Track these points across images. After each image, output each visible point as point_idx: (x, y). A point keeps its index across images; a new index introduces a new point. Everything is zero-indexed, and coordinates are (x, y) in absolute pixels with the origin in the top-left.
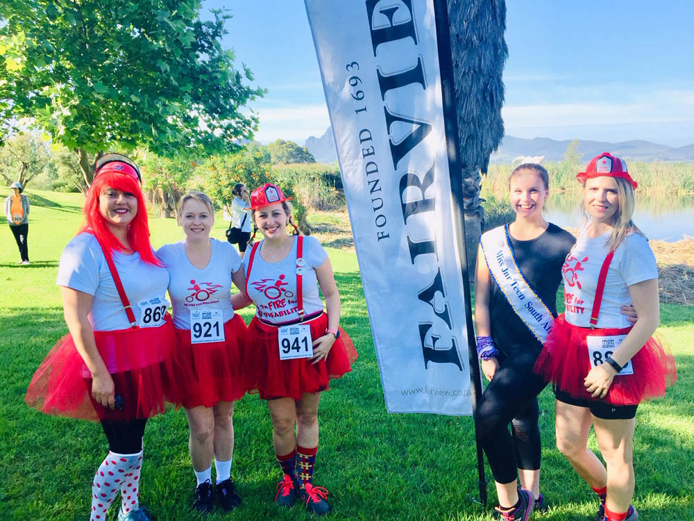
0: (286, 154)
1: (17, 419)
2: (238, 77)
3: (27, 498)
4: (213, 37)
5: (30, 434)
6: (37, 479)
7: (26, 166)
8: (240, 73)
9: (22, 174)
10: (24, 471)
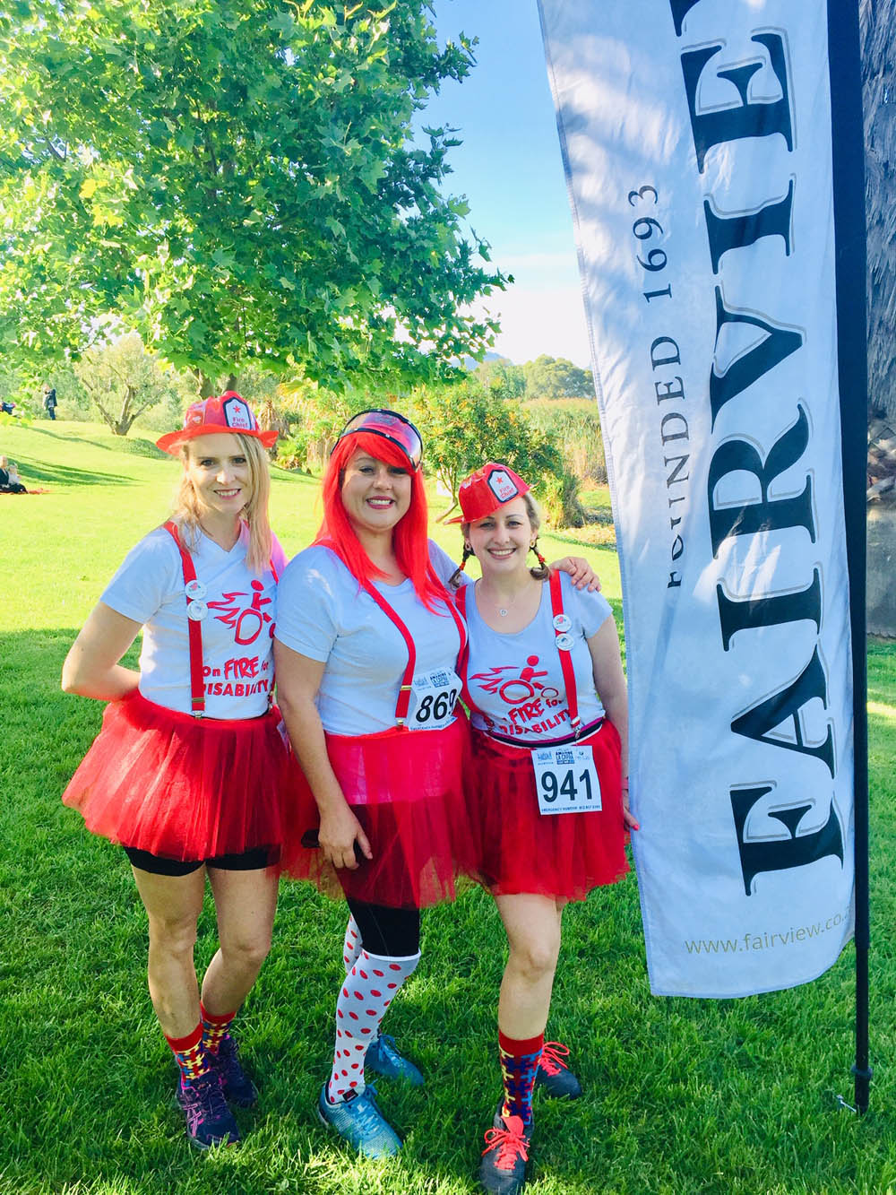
0: (554, 381)
1: (51, 826)
2: (465, 251)
3: (37, 976)
4: (424, 178)
5: (64, 857)
6: (61, 943)
7: (133, 392)
8: (469, 246)
9: (126, 406)
10: (42, 924)
